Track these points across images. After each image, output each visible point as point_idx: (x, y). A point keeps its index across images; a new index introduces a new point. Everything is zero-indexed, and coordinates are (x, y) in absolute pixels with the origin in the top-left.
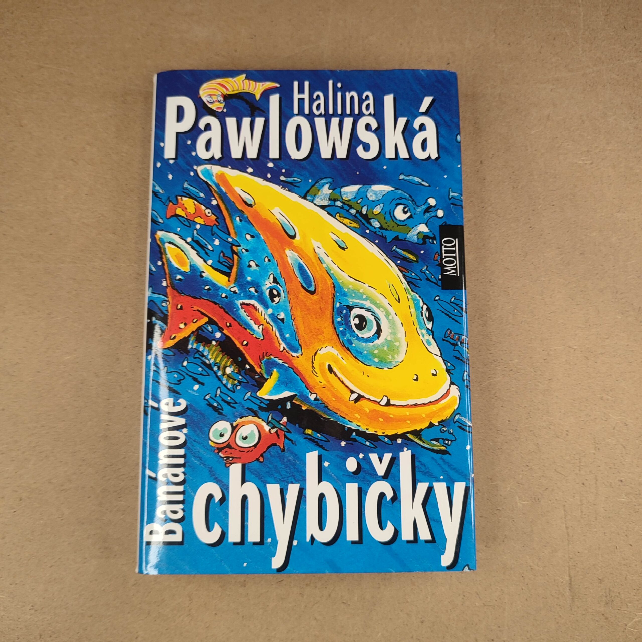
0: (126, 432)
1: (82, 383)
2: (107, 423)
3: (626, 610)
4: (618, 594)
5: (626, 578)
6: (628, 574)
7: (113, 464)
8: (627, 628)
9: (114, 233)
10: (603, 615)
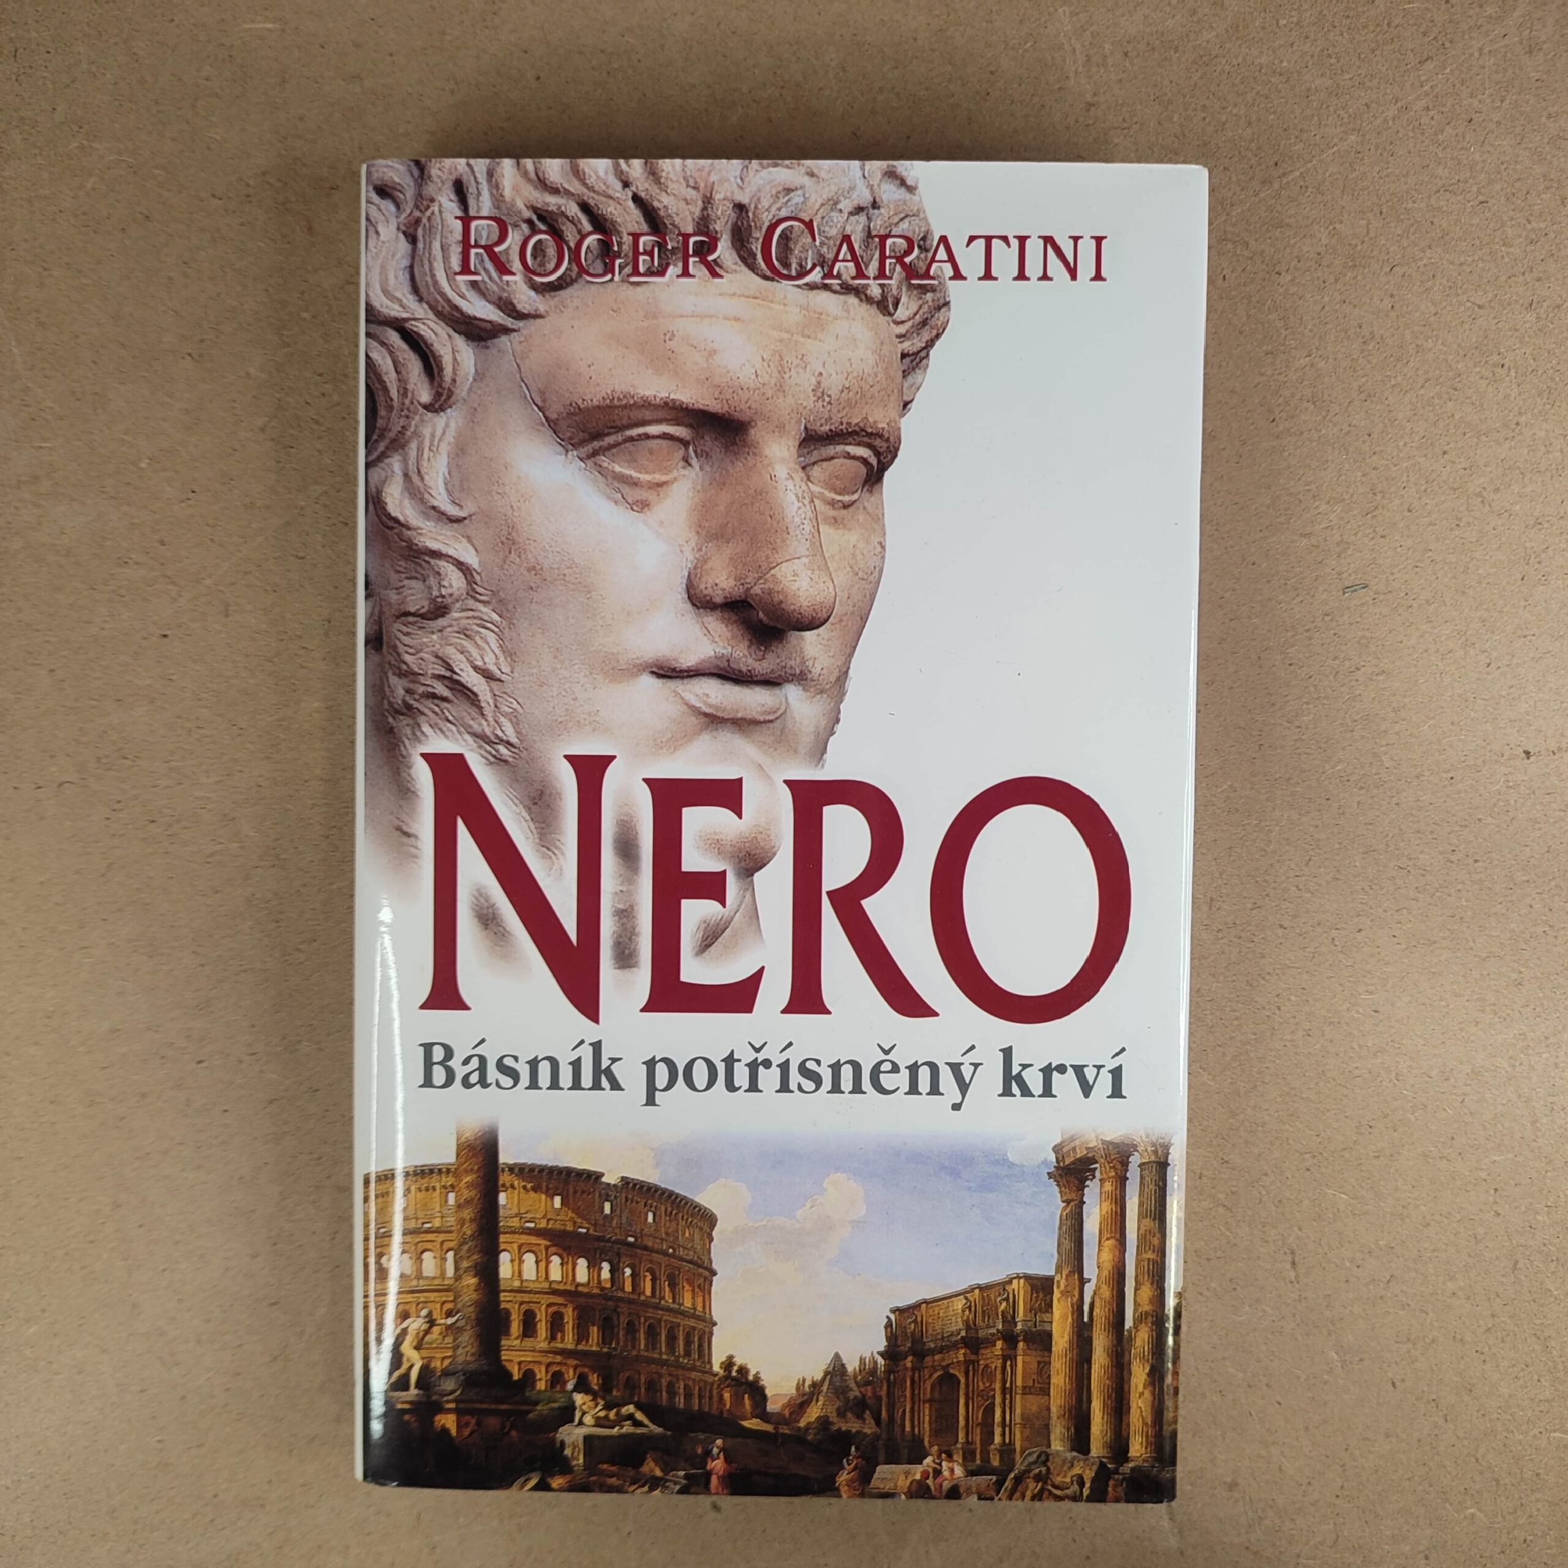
0: (201, 1446)
1: (80, 1373)
2: (158, 1438)
3: (1292, 1529)
4: (1271, 1502)
5: (1280, 1468)
6: (1284, 1460)
7: (196, 1514)
8: (1302, 1560)
9: (36, 1044)
10: (1247, 1548)
